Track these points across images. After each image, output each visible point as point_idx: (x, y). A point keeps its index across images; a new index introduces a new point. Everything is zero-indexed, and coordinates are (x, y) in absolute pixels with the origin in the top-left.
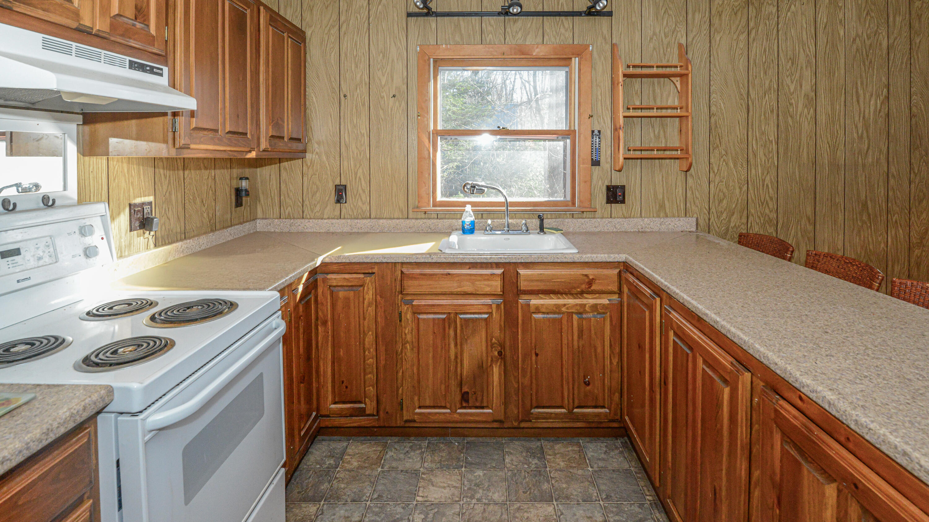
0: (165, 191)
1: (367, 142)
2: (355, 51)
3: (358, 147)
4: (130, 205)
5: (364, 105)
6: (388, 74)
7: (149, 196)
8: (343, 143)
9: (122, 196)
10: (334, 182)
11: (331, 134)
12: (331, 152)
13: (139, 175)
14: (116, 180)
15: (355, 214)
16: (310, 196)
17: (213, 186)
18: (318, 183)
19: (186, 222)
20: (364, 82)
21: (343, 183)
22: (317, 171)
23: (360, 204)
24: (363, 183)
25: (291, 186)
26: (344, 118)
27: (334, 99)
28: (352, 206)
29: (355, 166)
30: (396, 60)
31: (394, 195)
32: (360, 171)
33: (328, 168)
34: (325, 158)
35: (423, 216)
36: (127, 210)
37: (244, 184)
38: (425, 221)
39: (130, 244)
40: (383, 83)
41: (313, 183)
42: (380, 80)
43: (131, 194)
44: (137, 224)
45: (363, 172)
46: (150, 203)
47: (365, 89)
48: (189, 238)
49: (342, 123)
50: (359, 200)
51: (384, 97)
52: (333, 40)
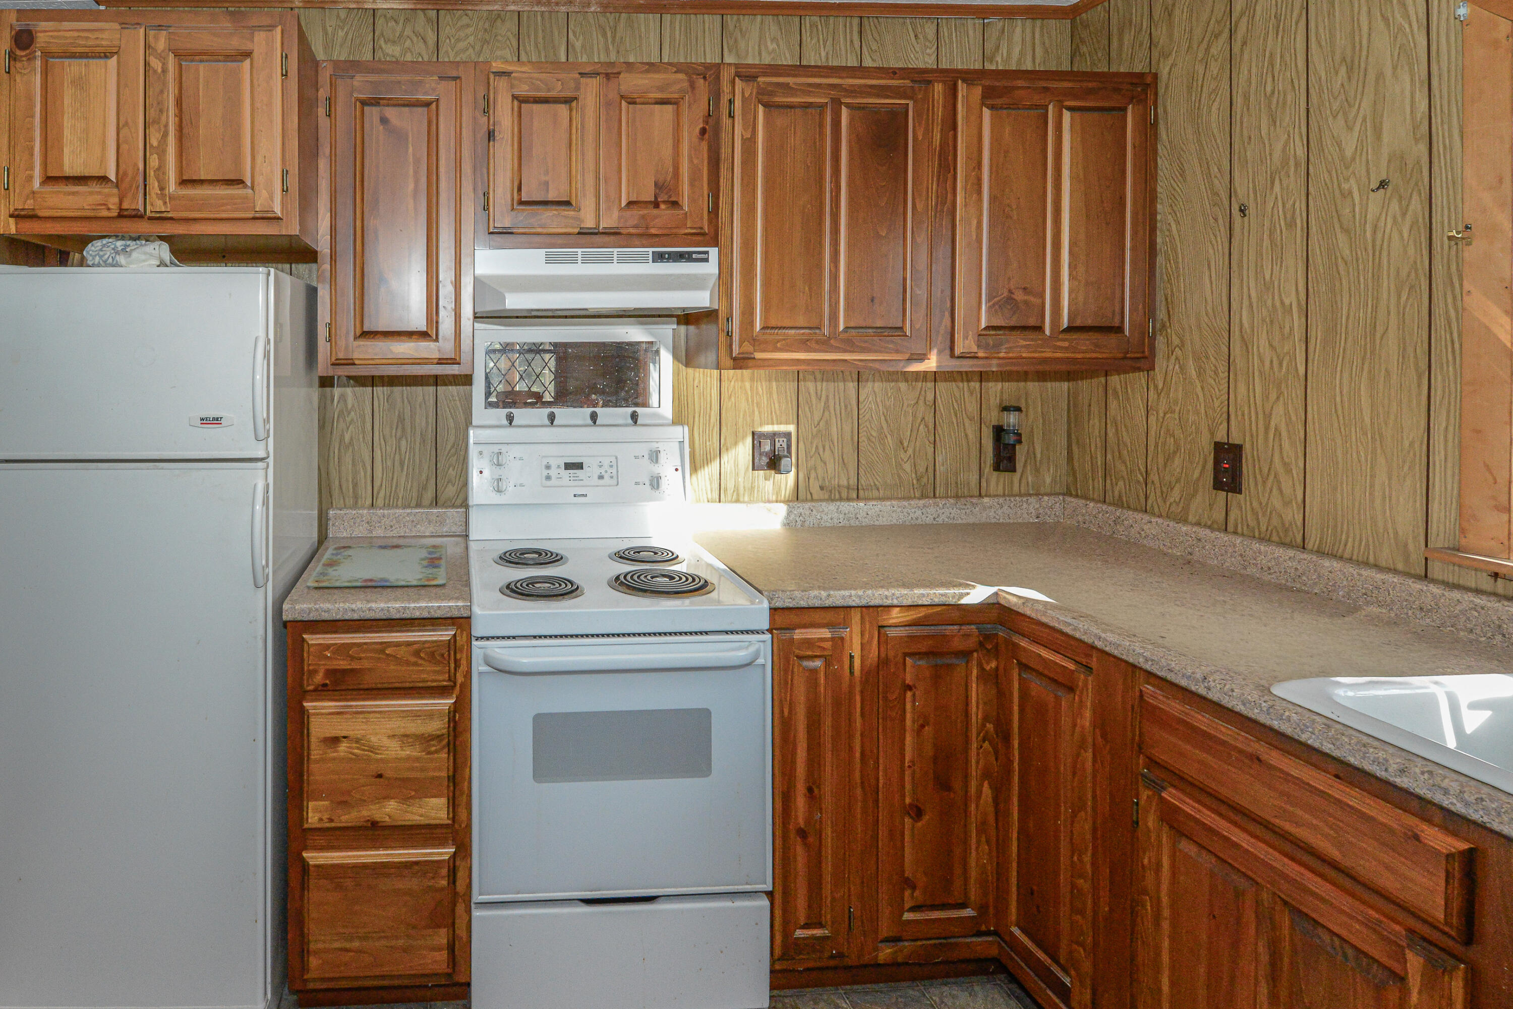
0: (816, 419)
1: (1298, 334)
2: (1269, 79)
3: (1275, 344)
4: (753, 433)
5: (1291, 225)
6: (1364, 120)
7: (787, 423)
8: (1237, 333)
9: (741, 420)
10: (1212, 434)
11: (1210, 311)
12: (1208, 358)
13: (771, 394)
14: (733, 399)
15: (1264, 528)
16: (1161, 460)
17: (930, 419)
18: (1178, 432)
19: (862, 472)
20: (1292, 163)
21: (1236, 439)
22: (1176, 403)
23: (1276, 502)
24: (1286, 444)
25: (1125, 434)
26: (1240, 266)
27: (1216, 220)
28: (1255, 504)
29: (1266, 397)
30: (1388, 72)
31: (1378, 494)
32: (1279, 410)
33: (1201, 399)
34: (1194, 372)
35: (1486, 583)
36: (749, 440)
37: (1012, 419)
38: (1480, 601)
39: (752, 488)
40: (1349, 153)
41: (1168, 430)
42: (1339, 144)
43: (757, 418)
44: (765, 460)
45: (1287, 414)
46: (788, 435)
47: (1294, 182)
48: (867, 499)
49: (1235, 281)
50: (1275, 491)
51: (1350, 193)
52: (1215, 72)
